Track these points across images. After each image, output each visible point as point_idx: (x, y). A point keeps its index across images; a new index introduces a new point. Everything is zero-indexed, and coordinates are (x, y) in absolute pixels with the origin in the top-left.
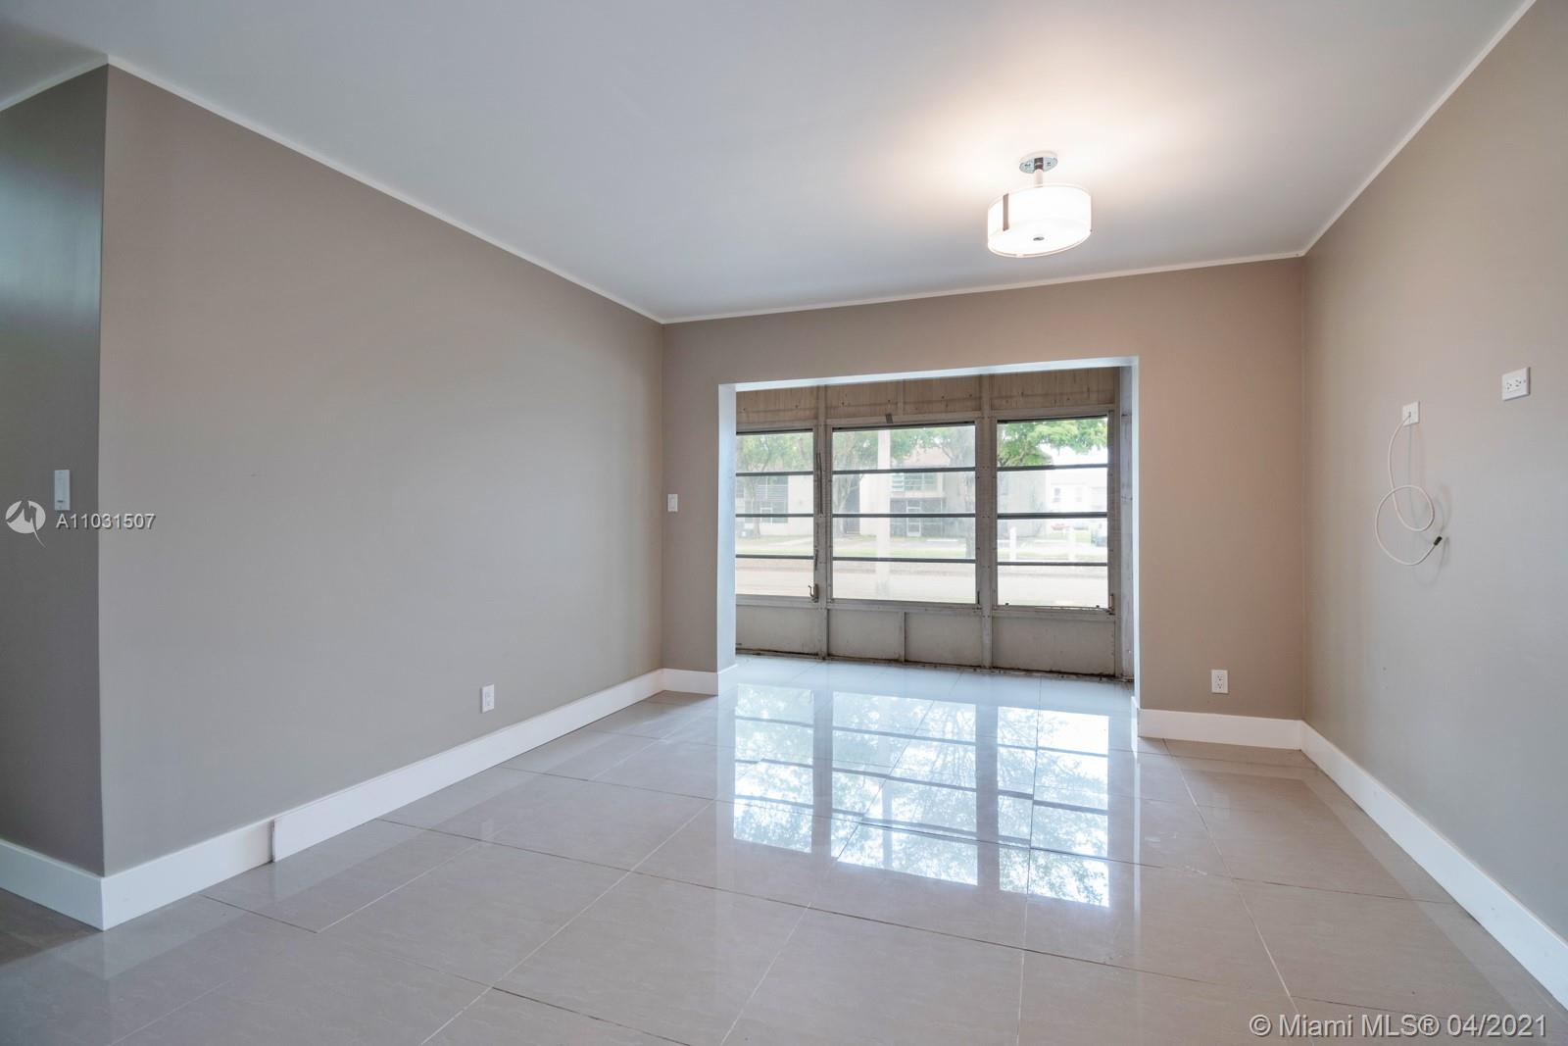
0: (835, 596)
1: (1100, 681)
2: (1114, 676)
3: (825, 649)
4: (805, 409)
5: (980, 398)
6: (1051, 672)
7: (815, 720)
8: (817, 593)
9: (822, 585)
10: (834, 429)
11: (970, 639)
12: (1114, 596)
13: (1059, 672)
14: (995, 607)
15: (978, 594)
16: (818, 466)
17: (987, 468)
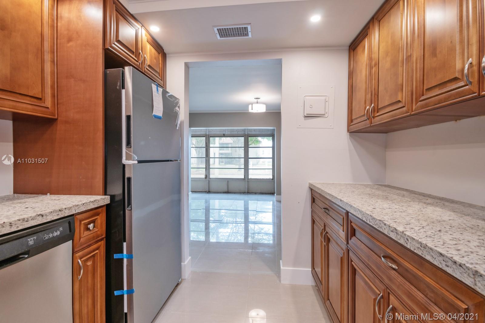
0: (210, 177)
1: (270, 195)
2: (273, 194)
3: (208, 190)
4: (203, 132)
5: (245, 131)
6: (260, 193)
7: (206, 208)
8: (206, 177)
9: (207, 175)
10: (211, 137)
11: (243, 186)
12: (273, 176)
13: (262, 193)
14: (248, 179)
15: (245, 176)
16: (206, 145)
17: (246, 147)
